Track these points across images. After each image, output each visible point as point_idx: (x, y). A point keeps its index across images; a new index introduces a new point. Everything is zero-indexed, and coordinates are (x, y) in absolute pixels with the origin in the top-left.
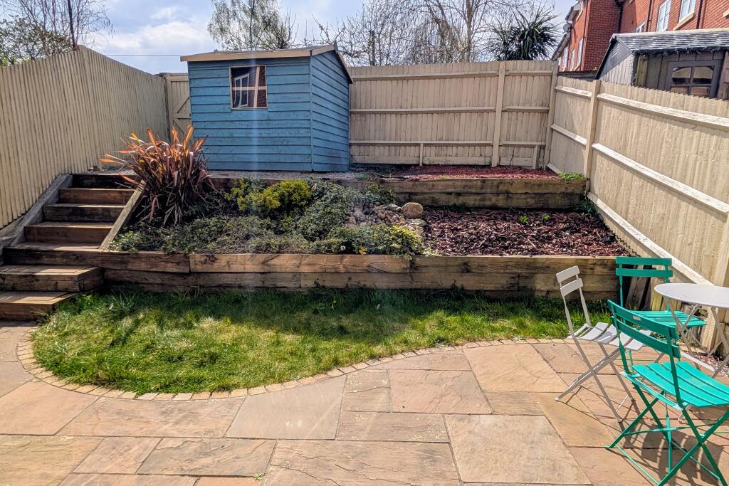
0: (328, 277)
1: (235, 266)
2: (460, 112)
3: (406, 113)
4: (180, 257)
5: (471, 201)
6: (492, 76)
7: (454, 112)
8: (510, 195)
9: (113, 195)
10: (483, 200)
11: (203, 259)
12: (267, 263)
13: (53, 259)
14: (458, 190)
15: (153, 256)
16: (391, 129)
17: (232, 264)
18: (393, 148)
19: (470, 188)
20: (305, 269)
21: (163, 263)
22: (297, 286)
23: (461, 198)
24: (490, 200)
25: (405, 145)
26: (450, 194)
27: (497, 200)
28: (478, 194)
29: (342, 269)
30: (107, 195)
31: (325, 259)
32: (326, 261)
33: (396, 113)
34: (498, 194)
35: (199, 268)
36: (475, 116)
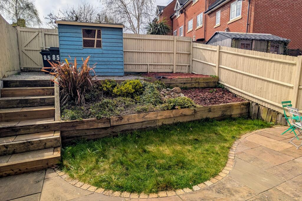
0: (167, 120)
1: (131, 120)
2: (161, 53)
3: (142, 52)
4: (105, 119)
5: (188, 86)
6: (171, 41)
7: (159, 53)
8: (199, 83)
9: (38, 91)
10: (192, 85)
11: (117, 119)
12: (144, 117)
13: (28, 131)
14: (184, 82)
15: (90, 121)
16: (136, 59)
17: (130, 120)
18: (137, 66)
19: (188, 81)
20: (159, 118)
21: (96, 124)
22: (155, 125)
23: (185, 85)
24: (194, 85)
25: (142, 65)
26: (182, 83)
27: (196, 85)
28: (190, 83)
29: (172, 116)
30: (34, 91)
31: (166, 113)
32: (166, 114)
33: (138, 52)
34: (196, 83)
35: (115, 124)
36: (166, 55)
